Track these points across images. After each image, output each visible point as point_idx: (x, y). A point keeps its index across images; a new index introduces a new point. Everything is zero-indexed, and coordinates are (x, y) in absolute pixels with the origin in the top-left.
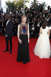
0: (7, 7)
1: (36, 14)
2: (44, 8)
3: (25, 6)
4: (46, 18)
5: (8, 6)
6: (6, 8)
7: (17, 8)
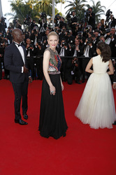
1: (80, 29)
2: (99, 15)
3: (56, 11)
4: (103, 39)
5: (18, 12)
7: (37, 17)
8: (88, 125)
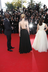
0: (7, 7)
2: (41, 7)
6: (6, 9)
8: (37, 51)
